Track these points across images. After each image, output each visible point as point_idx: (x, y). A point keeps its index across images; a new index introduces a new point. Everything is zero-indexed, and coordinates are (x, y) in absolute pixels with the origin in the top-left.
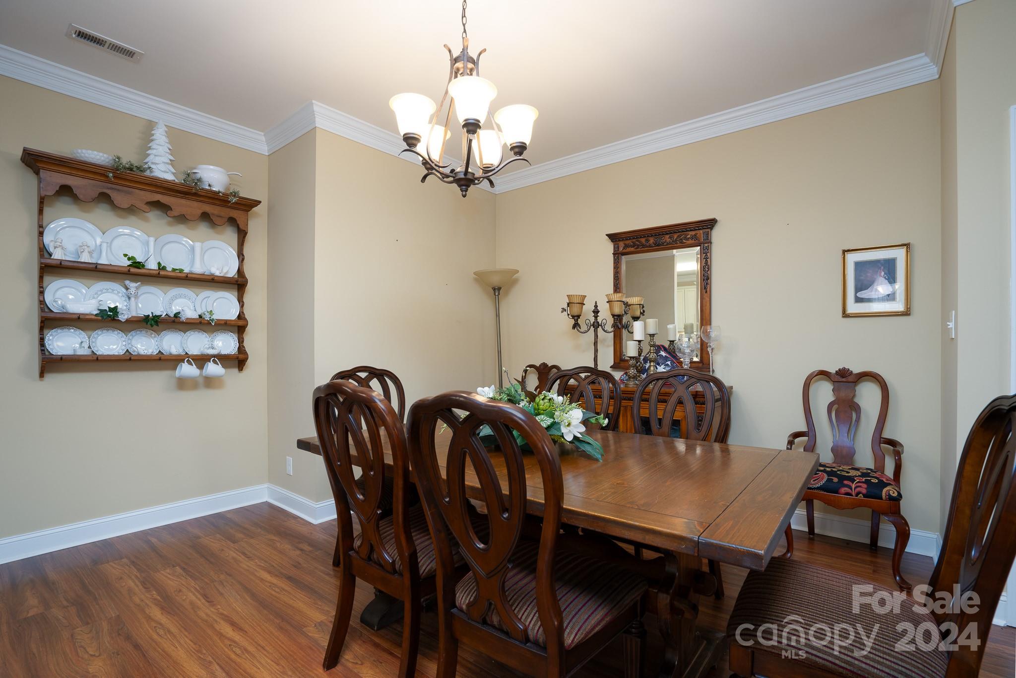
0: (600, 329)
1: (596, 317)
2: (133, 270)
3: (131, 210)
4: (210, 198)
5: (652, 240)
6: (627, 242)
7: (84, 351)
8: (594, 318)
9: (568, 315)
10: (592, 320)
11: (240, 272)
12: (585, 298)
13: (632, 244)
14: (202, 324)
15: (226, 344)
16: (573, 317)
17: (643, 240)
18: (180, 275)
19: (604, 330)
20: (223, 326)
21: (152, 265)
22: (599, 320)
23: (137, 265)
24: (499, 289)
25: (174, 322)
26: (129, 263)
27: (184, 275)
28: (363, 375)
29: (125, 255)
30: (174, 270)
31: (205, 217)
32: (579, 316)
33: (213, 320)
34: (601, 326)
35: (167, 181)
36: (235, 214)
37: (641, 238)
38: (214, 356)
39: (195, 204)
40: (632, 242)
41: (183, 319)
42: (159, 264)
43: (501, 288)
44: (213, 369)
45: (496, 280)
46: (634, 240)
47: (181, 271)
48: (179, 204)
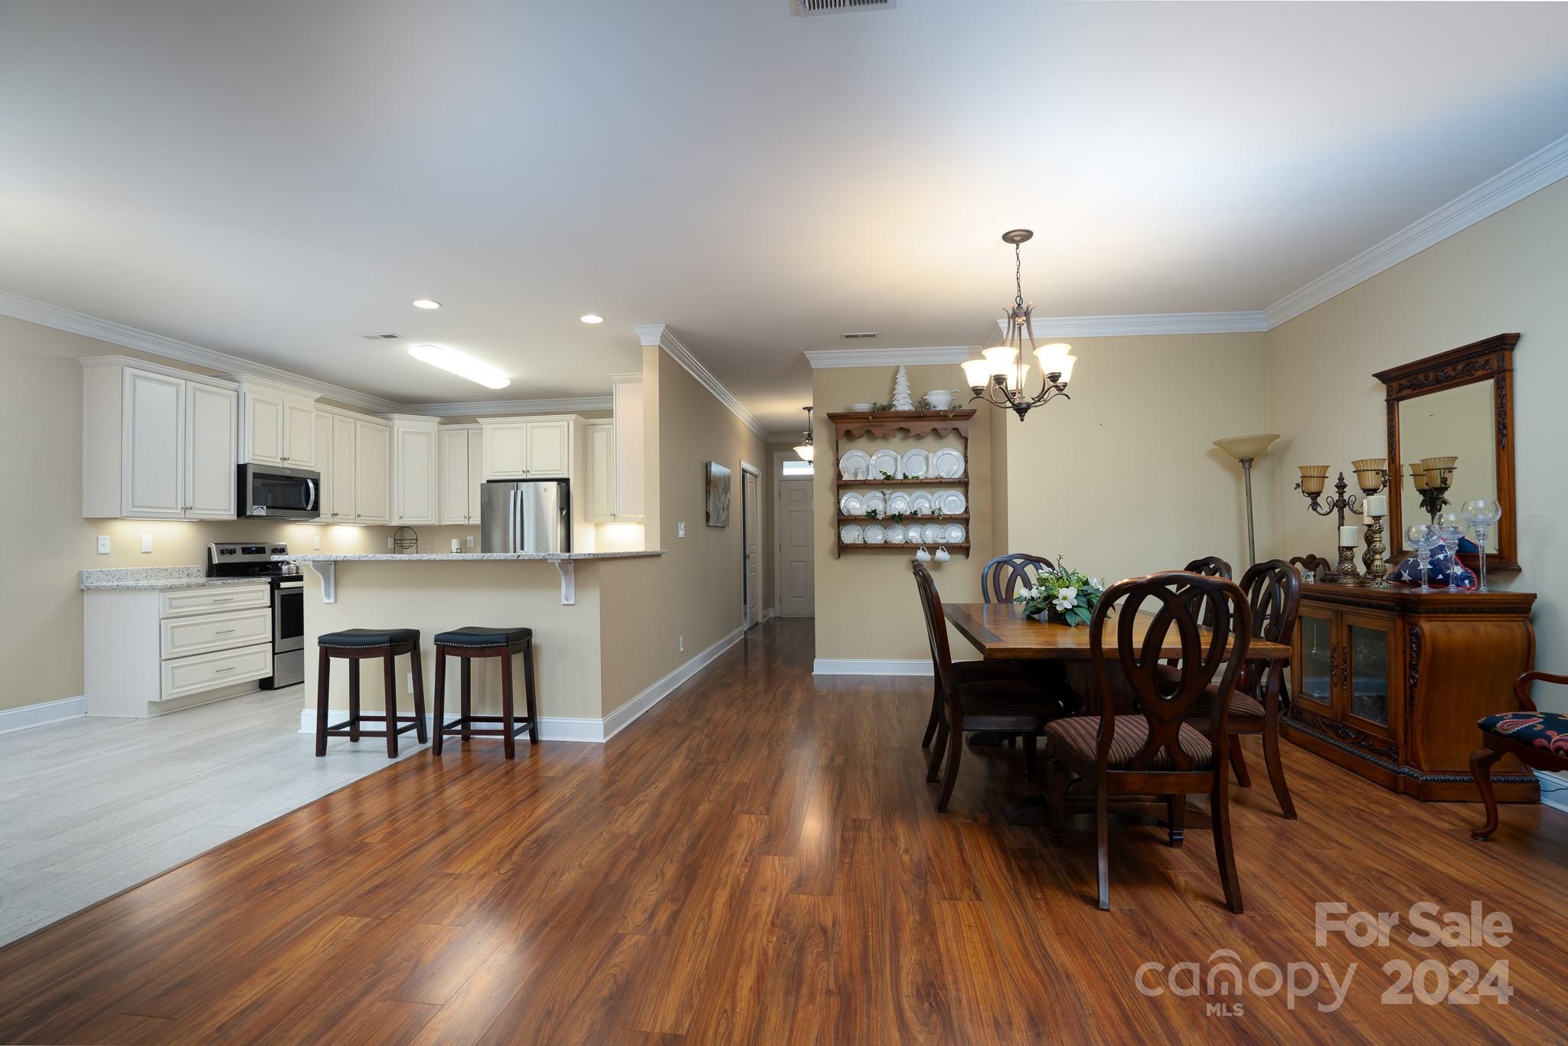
0: (1346, 510)
1: (1341, 494)
2: (886, 482)
3: (885, 437)
4: (934, 416)
5: (1432, 375)
6: (1403, 382)
7: (860, 541)
8: (1338, 495)
9: (1303, 492)
10: (1336, 497)
11: (966, 472)
12: (1326, 470)
13: (1408, 383)
14: (935, 519)
15: (956, 534)
16: (1310, 494)
17: (1421, 377)
18: (916, 481)
19: (1352, 510)
20: (951, 520)
21: (900, 477)
22: (1346, 497)
23: (888, 478)
24: (1251, 460)
25: (912, 518)
26: (884, 477)
27: (919, 481)
28: (1019, 561)
29: (881, 472)
30: (913, 478)
31: (936, 432)
32: (1318, 494)
33: (940, 515)
34: (1348, 504)
35: (905, 412)
36: (958, 424)
37: (1417, 374)
38: (942, 545)
39: (926, 423)
40: (1408, 381)
41: (919, 515)
42: (904, 474)
43: (1253, 459)
44: (941, 555)
45: (1245, 450)
46: (1410, 378)
47: (918, 478)
48: (914, 426)
